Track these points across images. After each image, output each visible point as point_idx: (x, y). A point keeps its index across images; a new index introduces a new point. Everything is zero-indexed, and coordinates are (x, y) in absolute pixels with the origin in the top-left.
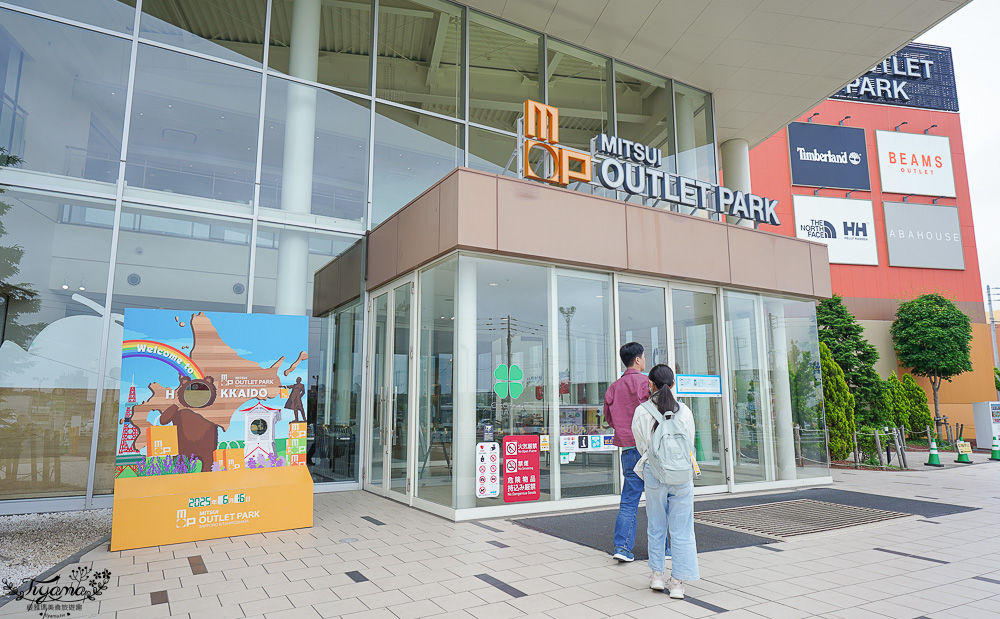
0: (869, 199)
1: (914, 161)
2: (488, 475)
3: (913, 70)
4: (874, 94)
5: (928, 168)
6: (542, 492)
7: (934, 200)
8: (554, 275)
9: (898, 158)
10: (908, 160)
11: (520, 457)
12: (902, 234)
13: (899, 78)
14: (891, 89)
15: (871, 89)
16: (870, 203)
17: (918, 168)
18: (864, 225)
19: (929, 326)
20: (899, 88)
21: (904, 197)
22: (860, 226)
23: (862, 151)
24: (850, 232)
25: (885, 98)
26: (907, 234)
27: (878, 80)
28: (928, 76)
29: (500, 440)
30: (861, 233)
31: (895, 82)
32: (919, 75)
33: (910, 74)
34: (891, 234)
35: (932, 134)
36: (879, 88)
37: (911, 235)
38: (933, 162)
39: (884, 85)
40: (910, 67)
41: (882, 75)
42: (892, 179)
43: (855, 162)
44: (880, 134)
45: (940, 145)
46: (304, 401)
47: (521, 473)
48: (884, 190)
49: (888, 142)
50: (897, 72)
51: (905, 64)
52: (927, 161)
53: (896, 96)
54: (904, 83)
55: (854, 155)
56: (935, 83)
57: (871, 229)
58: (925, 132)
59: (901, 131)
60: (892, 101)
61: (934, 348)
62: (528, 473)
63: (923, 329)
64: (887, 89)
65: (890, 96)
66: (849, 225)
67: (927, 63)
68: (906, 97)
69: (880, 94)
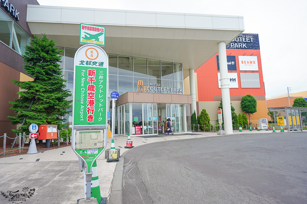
0: (236, 72)
1: (248, 63)
2: (133, 131)
3: (248, 40)
4: (238, 47)
5: (251, 64)
6: (142, 133)
7: (253, 72)
8: (143, 104)
9: (244, 62)
10: (246, 62)
11: (138, 129)
12: (244, 80)
13: (245, 43)
14: (242, 46)
15: (237, 46)
16: (237, 73)
17: (249, 64)
18: (235, 79)
19: (246, 102)
20: (244, 45)
21: (245, 72)
22: (234, 79)
23: (235, 61)
24: (231, 81)
25: (241, 48)
26: (246, 80)
27: (239, 44)
28: (252, 41)
29: (135, 126)
30: (234, 81)
31: (243, 44)
32: (249, 41)
33: (247, 41)
34: (242, 80)
35: (253, 56)
36: (239, 45)
37: (247, 80)
38: (253, 62)
39: (241, 45)
40: (247, 40)
41: (240, 42)
42: (242, 67)
43: (233, 64)
44: (239, 57)
45: (255, 58)
46: (110, 122)
47: (138, 131)
48: (240, 70)
49: (241, 58)
50: (244, 41)
51: (246, 39)
52: (251, 62)
53: (244, 47)
54: (246, 44)
55: (233, 62)
56: (254, 43)
57: (237, 80)
58: (251, 55)
59: (245, 56)
60: (243, 48)
61: (248, 107)
62: (139, 131)
63: (245, 103)
64: (241, 46)
65: (242, 47)
66: (231, 79)
67: (252, 38)
68: (246, 47)
69: (239, 47)
